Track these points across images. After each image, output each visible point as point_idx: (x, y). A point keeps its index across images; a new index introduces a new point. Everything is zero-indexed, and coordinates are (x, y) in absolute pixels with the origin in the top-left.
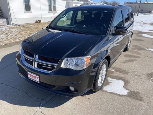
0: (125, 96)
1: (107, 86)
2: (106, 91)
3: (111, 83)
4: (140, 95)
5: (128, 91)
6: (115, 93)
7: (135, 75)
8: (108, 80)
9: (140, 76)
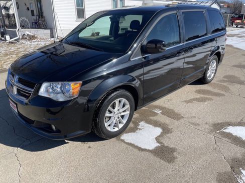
0: (149, 151)
1: (130, 133)
2: (123, 141)
3: (140, 129)
4: (174, 153)
5: (159, 145)
6: (136, 145)
7: (191, 123)
8: (139, 125)
9: (199, 125)
